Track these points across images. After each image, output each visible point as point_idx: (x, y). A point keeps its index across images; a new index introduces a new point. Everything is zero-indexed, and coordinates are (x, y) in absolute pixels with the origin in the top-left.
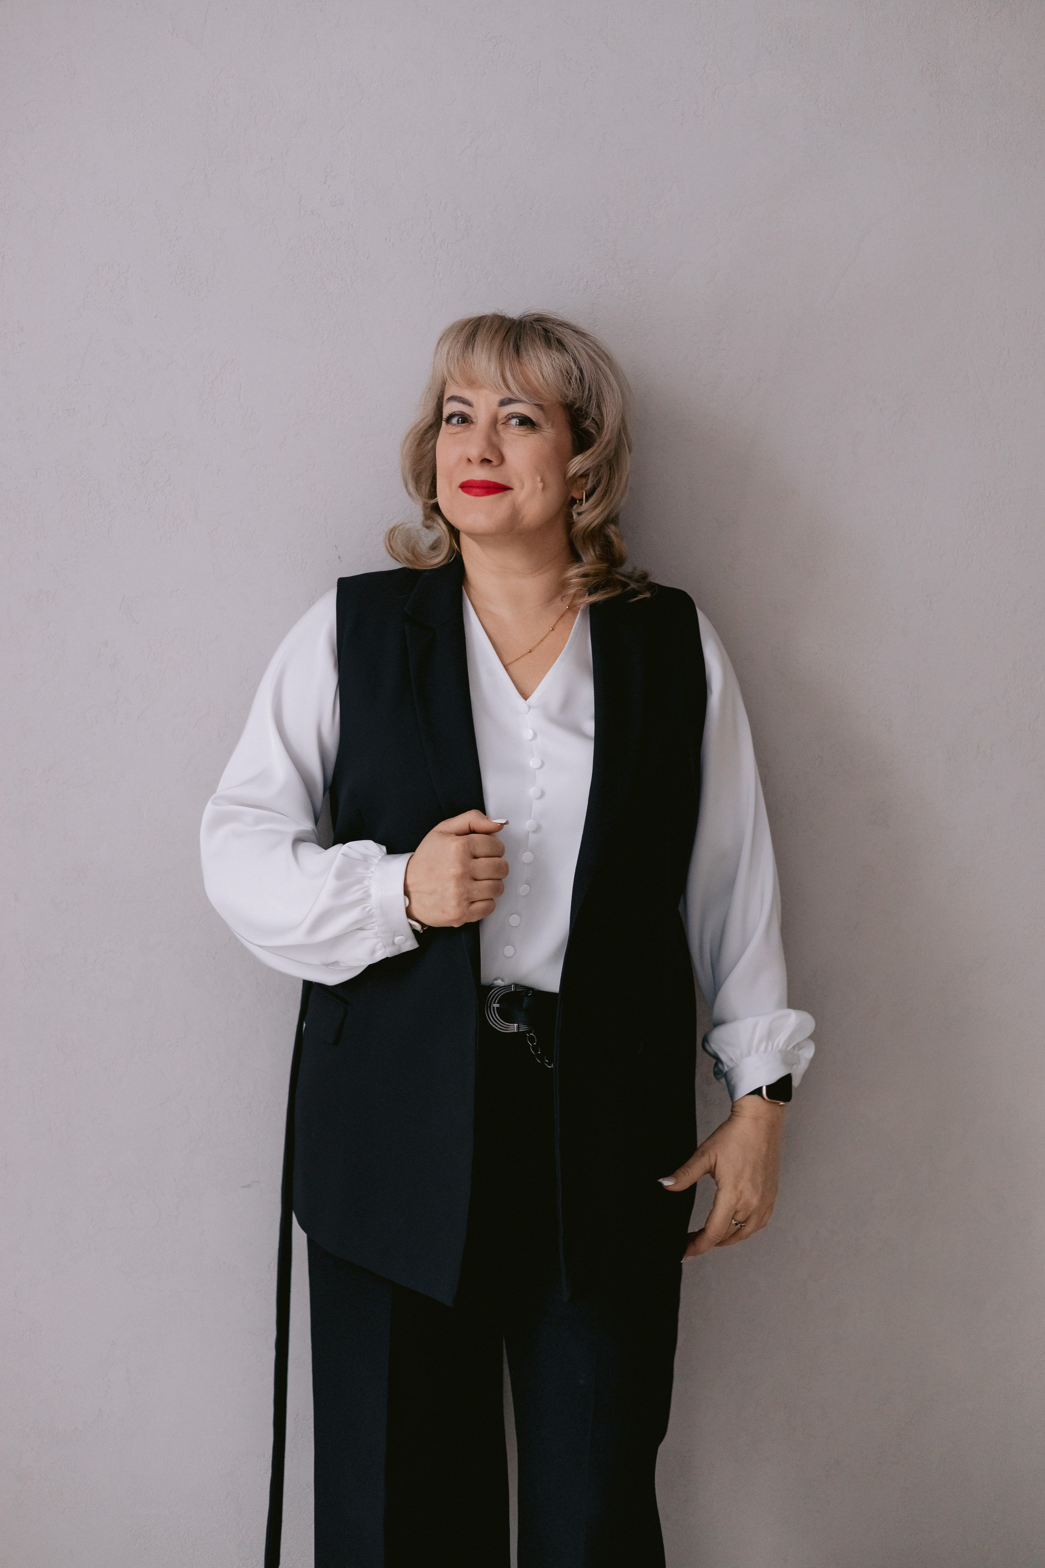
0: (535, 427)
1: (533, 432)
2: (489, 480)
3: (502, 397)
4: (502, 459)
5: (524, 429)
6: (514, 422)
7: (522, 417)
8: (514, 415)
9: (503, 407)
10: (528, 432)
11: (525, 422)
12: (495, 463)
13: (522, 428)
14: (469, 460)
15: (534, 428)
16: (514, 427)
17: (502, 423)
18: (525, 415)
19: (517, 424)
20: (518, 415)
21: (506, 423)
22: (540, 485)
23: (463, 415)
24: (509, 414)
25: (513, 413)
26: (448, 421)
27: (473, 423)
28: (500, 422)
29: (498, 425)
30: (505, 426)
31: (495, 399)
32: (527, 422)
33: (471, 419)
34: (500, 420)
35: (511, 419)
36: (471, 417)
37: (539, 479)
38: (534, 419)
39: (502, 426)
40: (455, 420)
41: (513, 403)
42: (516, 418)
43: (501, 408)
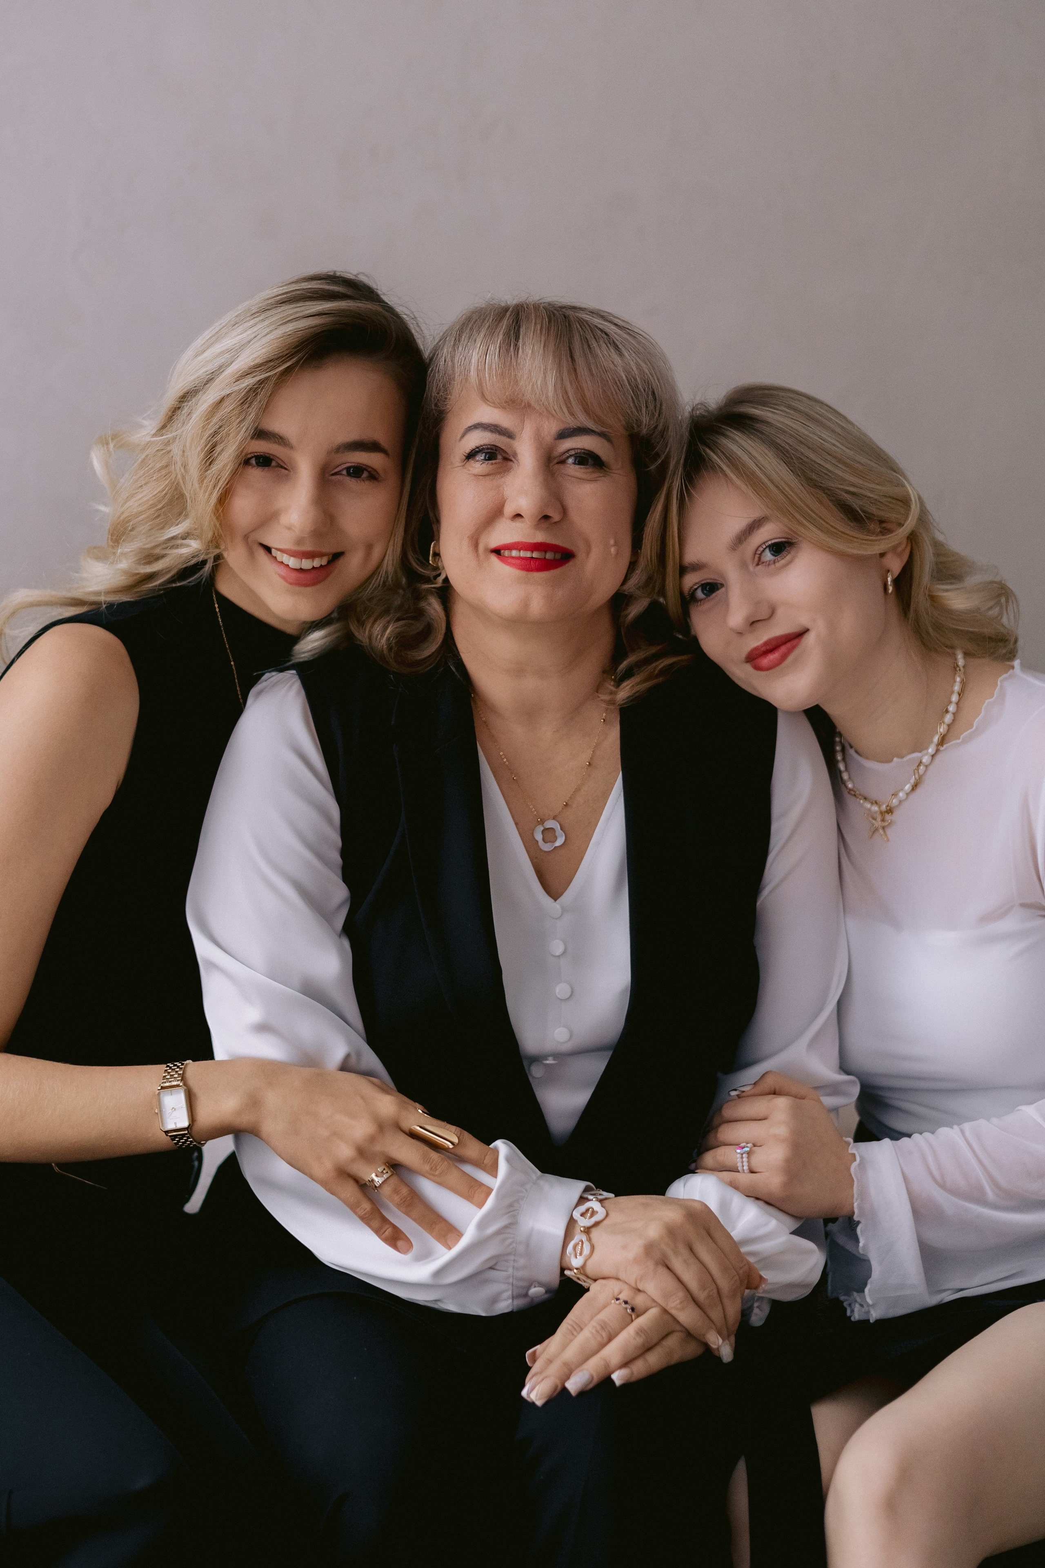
0: (604, 468)
1: (601, 475)
3: (562, 426)
4: (563, 512)
5: (589, 471)
6: (570, 461)
7: (588, 455)
9: (561, 441)
10: (596, 475)
11: (587, 460)
12: (556, 517)
13: (587, 470)
14: (518, 515)
15: (602, 469)
16: (572, 466)
17: (558, 463)
18: (589, 451)
19: (574, 463)
20: (579, 451)
21: (563, 462)
22: (613, 550)
23: (496, 450)
24: (568, 451)
25: (574, 449)
26: (471, 456)
27: (511, 460)
28: (556, 461)
29: (551, 464)
30: (562, 466)
31: (551, 428)
32: (590, 460)
33: (507, 456)
34: (555, 458)
35: (568, 458)
36: (508, 454)
37: (612, 542)
38: (604, 458)
39: (557, 466)
40: (481, 457)
41: (575, 435)
42: (576, 456)
43: (557, 441)
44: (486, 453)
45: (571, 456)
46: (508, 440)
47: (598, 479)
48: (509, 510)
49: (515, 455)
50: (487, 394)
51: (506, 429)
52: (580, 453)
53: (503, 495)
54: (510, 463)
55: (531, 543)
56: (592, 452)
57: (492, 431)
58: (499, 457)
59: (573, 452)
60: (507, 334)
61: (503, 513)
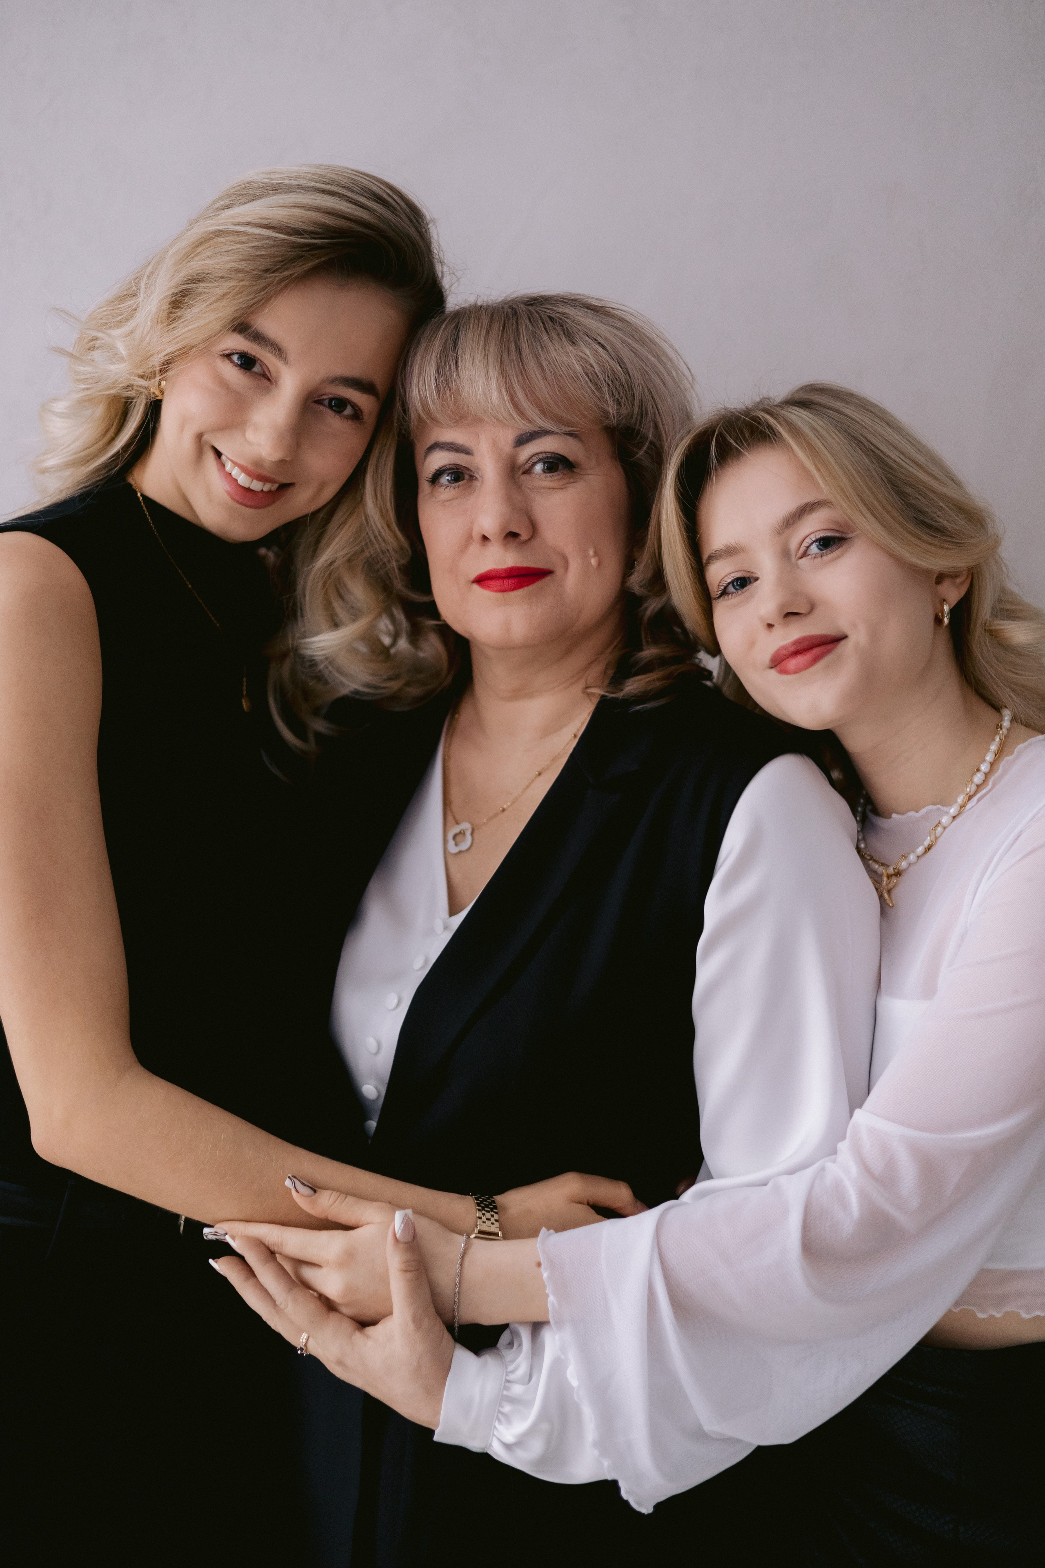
0: (575, 470)
1: (572, 480)
2: (519, 565)
3: (518, 433)
4: (534, 528)
5: (559, 477)
6: (539, 468)
7: (554, 458)
8: (541, 456)
9: (521, 448)
10: (565, 481)
11: (554, 463)
12: (524, 536)
13: (556, 476)
14: (485, 538)
15: (574, 472)
16: (542, 475)
17: (524, 473)
18: (556, 454)
20: (544, 455)
21: (528, 471)
22: (594, 561)
23: (457, 469)
24: (531, 457)
25: (538, 454)
26: (435, 478)
27: (476, 479)
28: (520, 472)
29: (514, 476)
30: (527, 476)
31: (507, 437)
32: (558, 464)
33: (472, 474)
34: (519, 468)
35: (535, 464)
36: (472, 471)
37: (591, 552)
38: (571, 458)
39: (523, 477)
40: (445, 479)
41: (534, 439)
42: (543, 461)
43: (518, 449)
44: (450, 475)
45: (538, 463)
46: (466, 457)
47: (567, 485)
48: (476, 532)
49: (478, 470)
51: (462, 445)
52: (546, 458)
54: (475, 482)
55: (503, 569)
56: (559, 454)
57: (449, 450)
58: (464, 477)
59: (537, 459)
61: (473, 538)
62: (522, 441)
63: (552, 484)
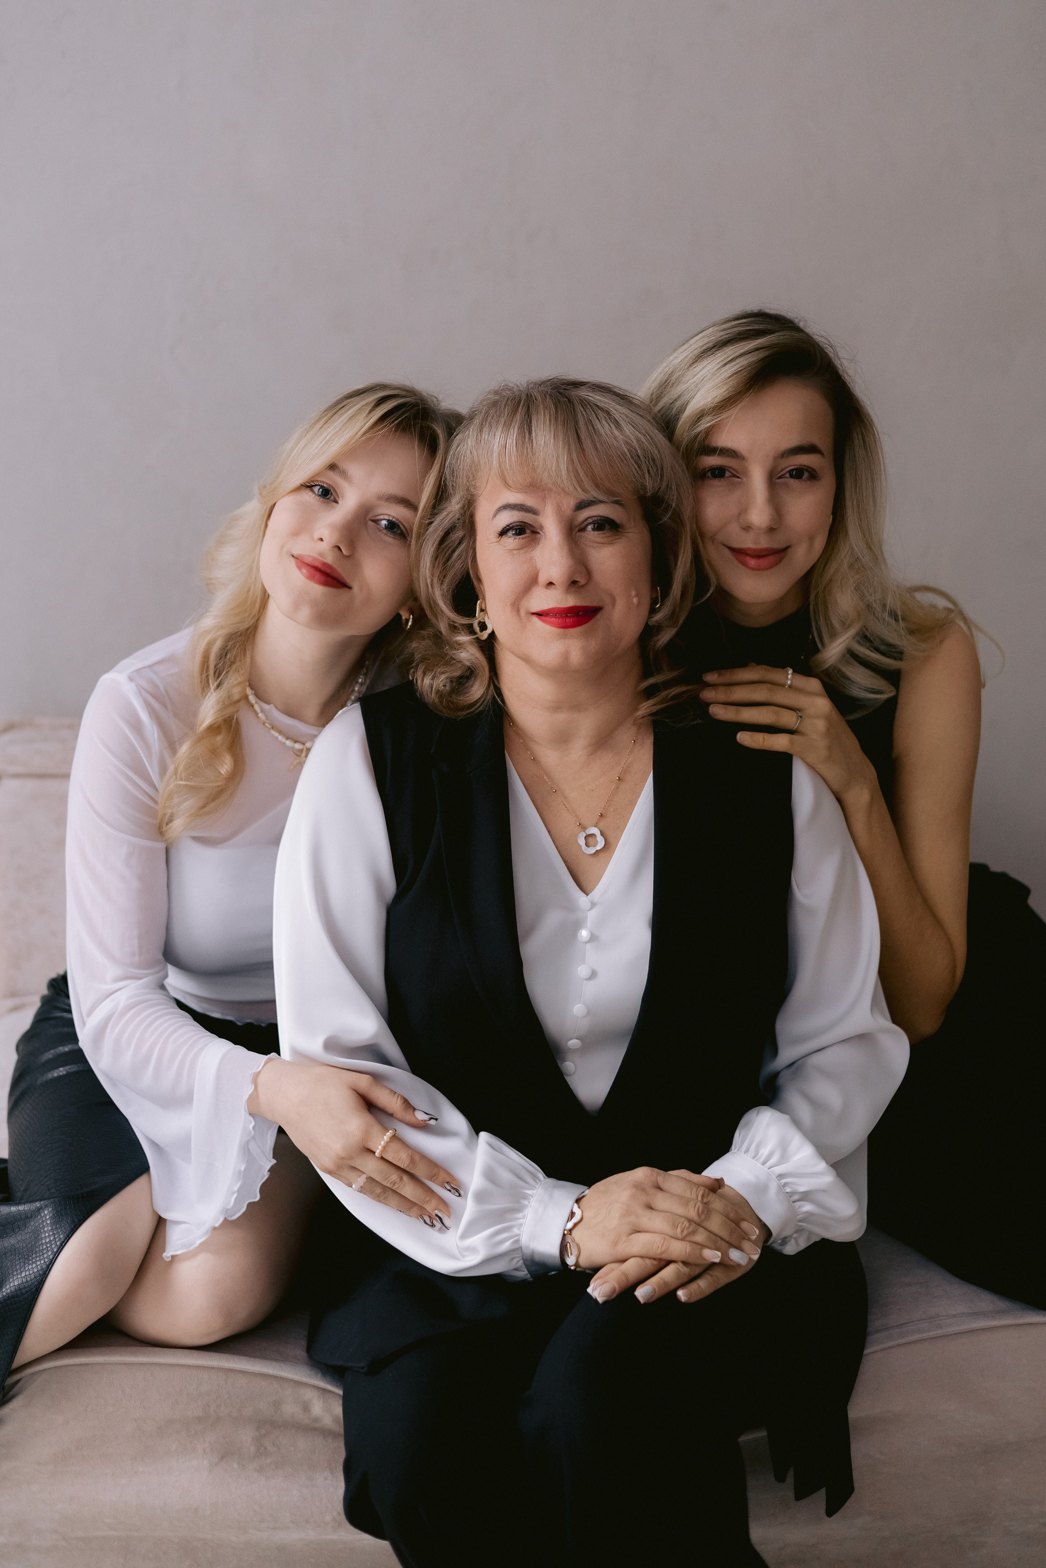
0: (619, 530)
1: (617, 537)
2: (578, 604)
3: (578, 501)
4: (589, 574)
5: (607, 535)
7: (602, 520)
9: (579, 511)
10: (613, 538)
11: (603, 524)
12: (582, 581)
13: (605, 534)
14: (550, 583)
15: (618, 531)
16: (592, 532)
17: (579, 531)
18: (605, 517)
19: (594, 529)
20: (596, 519)
21: (583, 529)
22: (635, 600)
23: (525, 526)
24: (587, 519)
25: (591, 517)
26: (503, 533)
27: (538, 533)
28: (577, 530)
29: (574, 533)
30: (582, 534)
31: (569, 503)
32: (606, 525)
33: (535, 530)
34: (576, 528)
35: (587, 525)
36: (535, 528)
37: (633, 593)
38: (618, 521)
39: (578, 534)
40: (510, 533)
41: (590, 506)
42: (593, 523)
43: (576, 512)
44: (516, 529)
45: (589, 524)
46: (535, 516)
47: (615, 541)
48: (543, 579)
49: (542, 528)
50: (510, 483)
51: (530, 507)
52: (597, 520)
53: (536, 566)
54: (538, 536)
55: (565, 608)
56: (608, 518)
57: (518, 510)
58: (528, 531)
59: (590, 520)
60: (521, 427)
61: (538, 582)
62: (581, 506)
63: (602, 540)
